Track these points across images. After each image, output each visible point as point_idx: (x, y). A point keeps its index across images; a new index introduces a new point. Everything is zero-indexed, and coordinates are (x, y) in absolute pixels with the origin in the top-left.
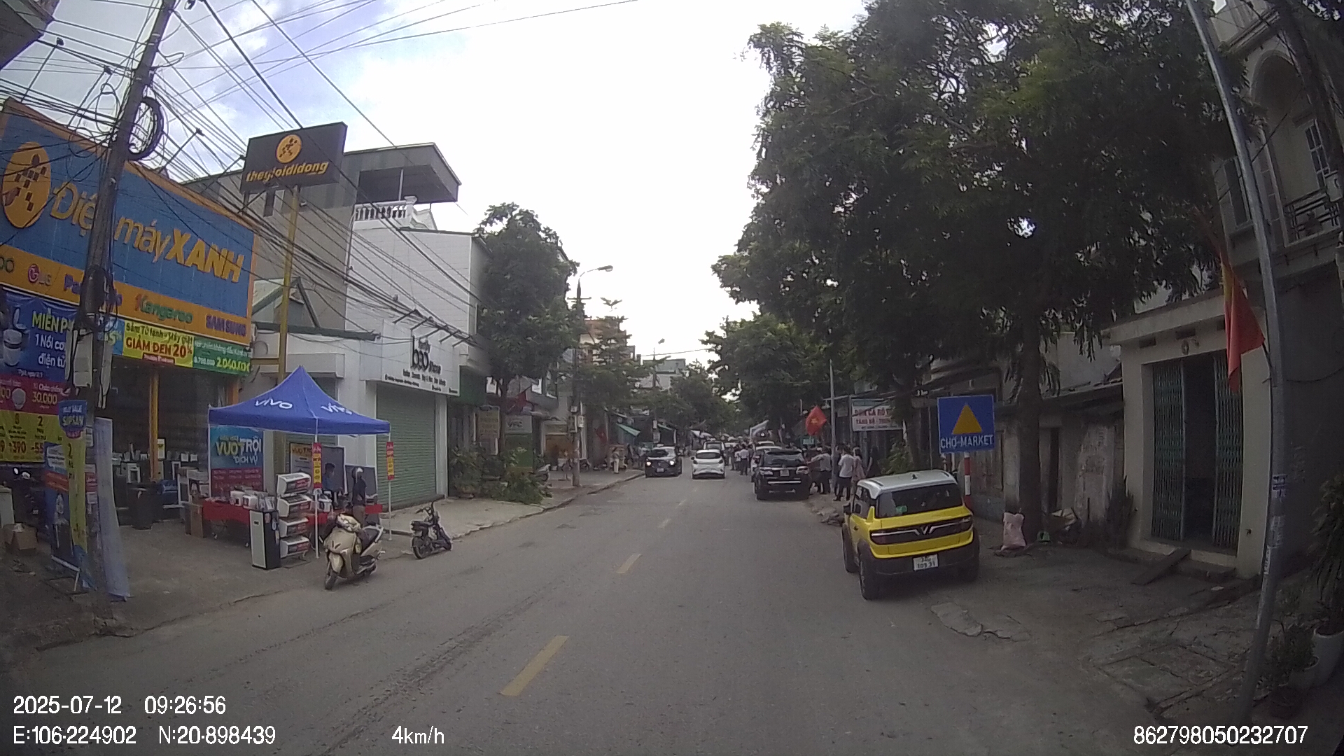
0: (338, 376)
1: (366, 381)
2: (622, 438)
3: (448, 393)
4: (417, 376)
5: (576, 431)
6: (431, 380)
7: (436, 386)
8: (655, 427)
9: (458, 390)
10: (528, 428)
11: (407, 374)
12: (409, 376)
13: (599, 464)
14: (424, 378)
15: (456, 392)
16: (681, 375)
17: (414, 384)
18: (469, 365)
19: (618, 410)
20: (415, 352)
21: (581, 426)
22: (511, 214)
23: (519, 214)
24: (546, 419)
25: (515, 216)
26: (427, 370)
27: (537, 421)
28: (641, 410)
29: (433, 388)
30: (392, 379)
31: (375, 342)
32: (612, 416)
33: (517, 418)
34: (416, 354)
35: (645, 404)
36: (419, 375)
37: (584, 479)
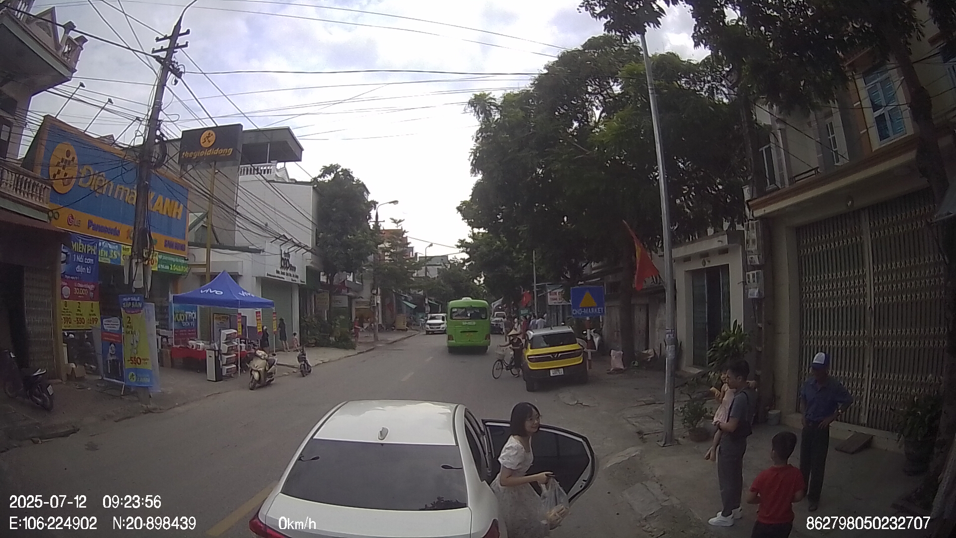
0: (240, 274)
1: (256, 277)
2: (405, 309)
3: (300, 283)
4: (283, 273)
5: (376, 305)
6: (290, 275)
7: (294, 279)
8: (427, 302)
9: (305, 281)
10: (346, 304)
11: (278, 272)
12: (279, 273)
13: (390, 327)
14: (287, 274)
15: (304, 282)
16: (444, 267)
17: (282, 278)
18: (311, 265)
19: (402, 292)
20: (282, 259)
21: (379, 302)
22: (336, 171)
23: (341, 171)
24: (355, 298)
25: (339, 172)
26: (289, 269)
27: (350, 298)
28: (416, 291)
29: (292, 280)
30: (270, 275)
31: (261, 254)
32: (398, 295)
33: (339, 298)
34: (283, 261)
35: (420, 288)
36: (284, 273)
37: (381, 336)
